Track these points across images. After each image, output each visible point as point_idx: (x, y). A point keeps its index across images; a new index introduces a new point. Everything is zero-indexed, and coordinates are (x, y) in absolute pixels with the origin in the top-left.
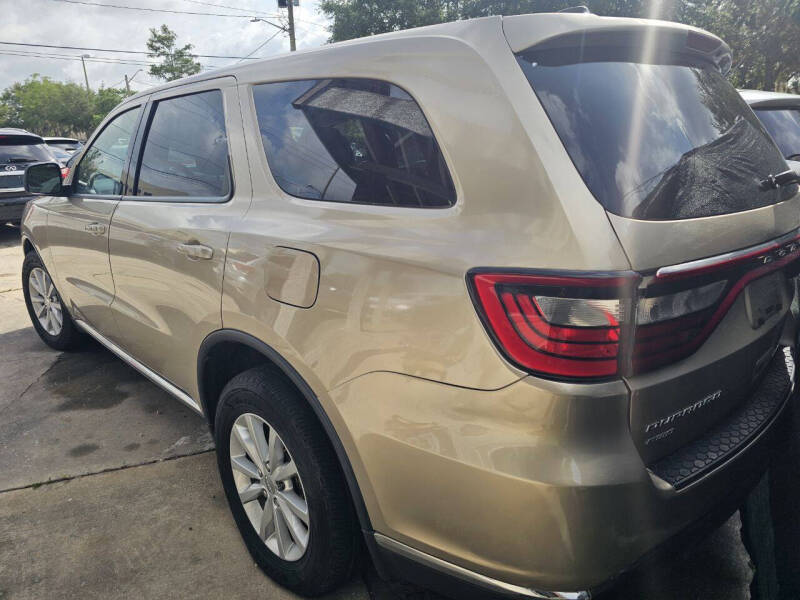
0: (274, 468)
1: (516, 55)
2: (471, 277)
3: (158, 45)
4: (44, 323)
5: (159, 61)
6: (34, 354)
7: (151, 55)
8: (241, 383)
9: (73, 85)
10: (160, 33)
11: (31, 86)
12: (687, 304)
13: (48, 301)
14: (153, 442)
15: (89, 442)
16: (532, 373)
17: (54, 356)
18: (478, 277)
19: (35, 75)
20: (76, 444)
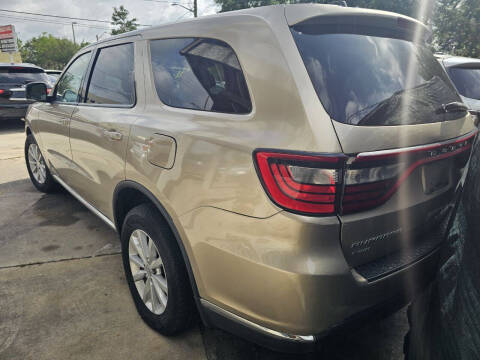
0: (151, 261)
1: (290, 27)
2: (255, 154)
3: (117, 17)
4: (36, 176)
5: (117, 27)
6: (29, 194)
7: (113, 23)
8: (135, 212)
9: (66, 40)
10: (119, 10)
11: (42, 39)
12: (379, 175)
13: (38, 163)
14: (91, 246)
15: (54, 244)
16: (285, 209)
17: (40, 195)
18: (259, 154)
19: (45, 33)
20: (47, 244)
